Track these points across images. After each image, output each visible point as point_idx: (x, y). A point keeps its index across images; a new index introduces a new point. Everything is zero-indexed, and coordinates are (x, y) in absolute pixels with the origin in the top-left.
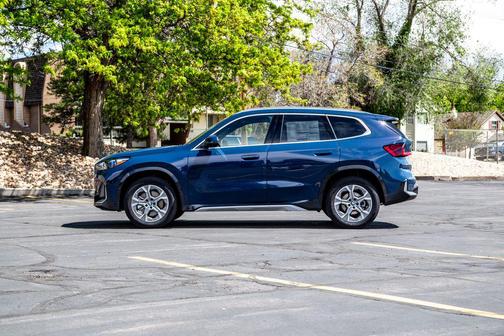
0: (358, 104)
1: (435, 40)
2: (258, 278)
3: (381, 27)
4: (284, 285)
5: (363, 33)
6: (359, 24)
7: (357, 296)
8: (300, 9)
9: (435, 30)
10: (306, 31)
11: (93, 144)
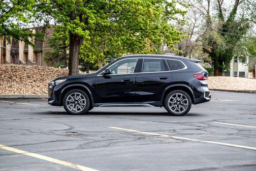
0: (208, 52)
1: (249, 18)
2: (173, 137)
3: (221, 11)
4: (187, 140)
5: (211, 14)
6: (208, 9)
7: (222, 145)
8: (180, 4)
9: (249, 12)
10: (183, 15)
11: (74, 72)
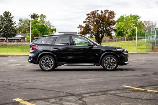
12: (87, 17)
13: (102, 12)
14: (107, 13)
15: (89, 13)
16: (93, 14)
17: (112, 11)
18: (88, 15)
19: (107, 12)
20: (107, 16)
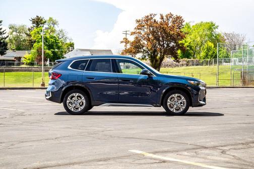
12: (137, 24)
13: (162, 18)
14: (171, 20)
15: (141, 19)
16: (147, 21)
17: (178, 15)
18: (138, 21)
19: (171, 17)
20: (170, 24)
